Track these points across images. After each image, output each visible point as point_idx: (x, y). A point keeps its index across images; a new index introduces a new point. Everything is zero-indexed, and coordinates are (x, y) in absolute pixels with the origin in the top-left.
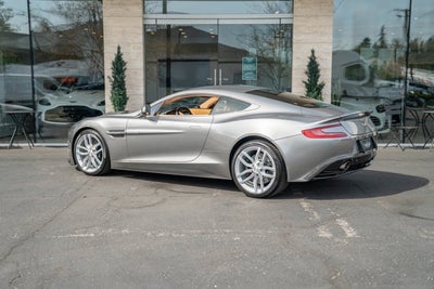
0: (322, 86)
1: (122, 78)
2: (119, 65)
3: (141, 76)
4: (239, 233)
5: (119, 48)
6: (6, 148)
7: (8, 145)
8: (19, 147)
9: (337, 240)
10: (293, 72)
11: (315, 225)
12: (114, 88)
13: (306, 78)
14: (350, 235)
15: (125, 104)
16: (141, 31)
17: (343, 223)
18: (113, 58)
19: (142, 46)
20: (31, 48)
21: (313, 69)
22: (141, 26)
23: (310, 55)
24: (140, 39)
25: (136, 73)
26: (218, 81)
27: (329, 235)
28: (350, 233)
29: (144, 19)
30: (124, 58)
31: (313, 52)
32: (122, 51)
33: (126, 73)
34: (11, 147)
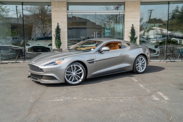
0: (136, 38)
1: (60, 35)
2: (58, 30)
3: (66, 35)
4: (121, 99)
5: (58, 24)
6: (14, 63)
7: (15, 61)
8: (19, 62)
9: (162, 101)
10: (125, 33)
11: (150, 95)
12: (56, 39)
13: (130, 35)
14: (166, 99)
15: (60, 45)
16: (66, 17)
17: (161, 94)
18: (56, 27)
19: (66, 23)
20: (23, 23)
21: (133, 32)
22: (66, 15)
23: (132, 26)
24: (66, 20)
25: (64, 33)
26: (96, 36)
27: (158, 99)
28: (166, 98)
29: (67, 12)
30: (60, 28)
31: (133, 25)
32: (59, 25)
33: (61, 33)
34: (16, 62)
